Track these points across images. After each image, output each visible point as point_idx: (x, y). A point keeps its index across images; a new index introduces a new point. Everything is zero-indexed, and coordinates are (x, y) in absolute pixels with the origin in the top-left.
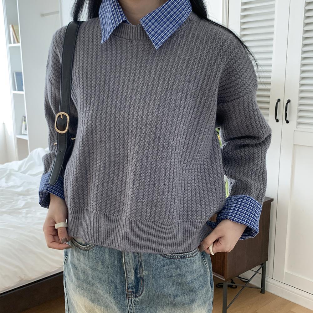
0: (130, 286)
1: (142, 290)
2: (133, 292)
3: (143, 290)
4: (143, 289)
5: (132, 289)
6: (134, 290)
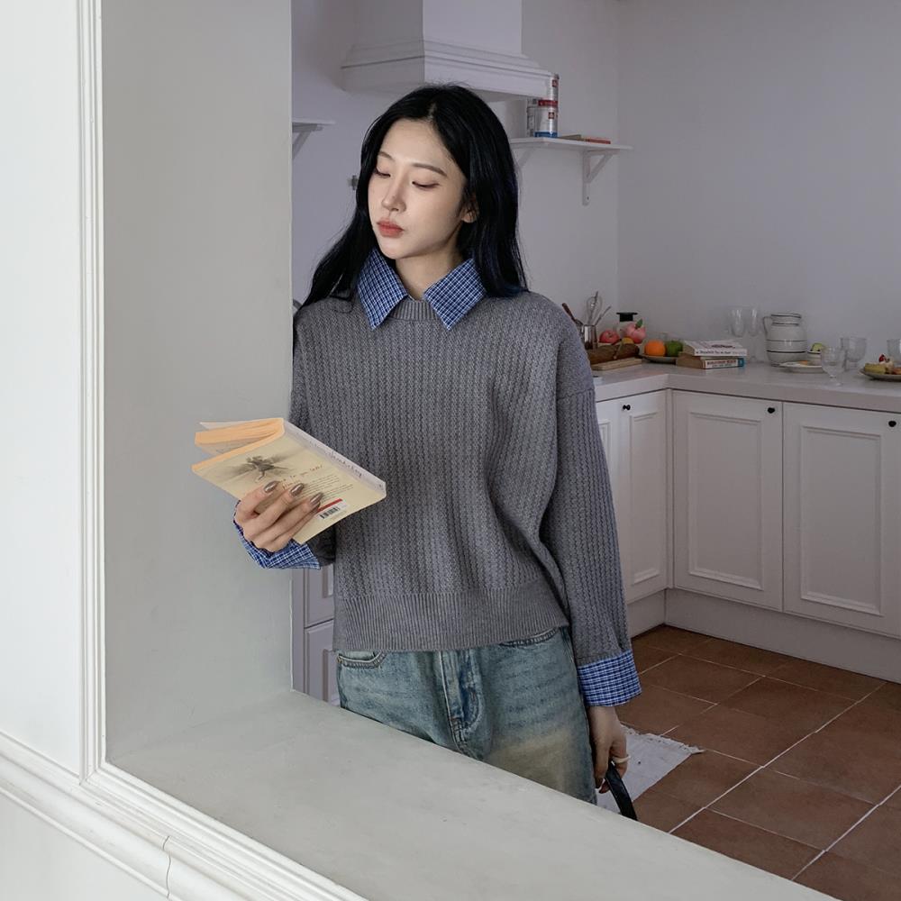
0: (455, 708)
1: (475, 710)
2: (460, 719)
3: (478, 711)
4: (478, 708)
5: (459, 713)
6: (462, 714)
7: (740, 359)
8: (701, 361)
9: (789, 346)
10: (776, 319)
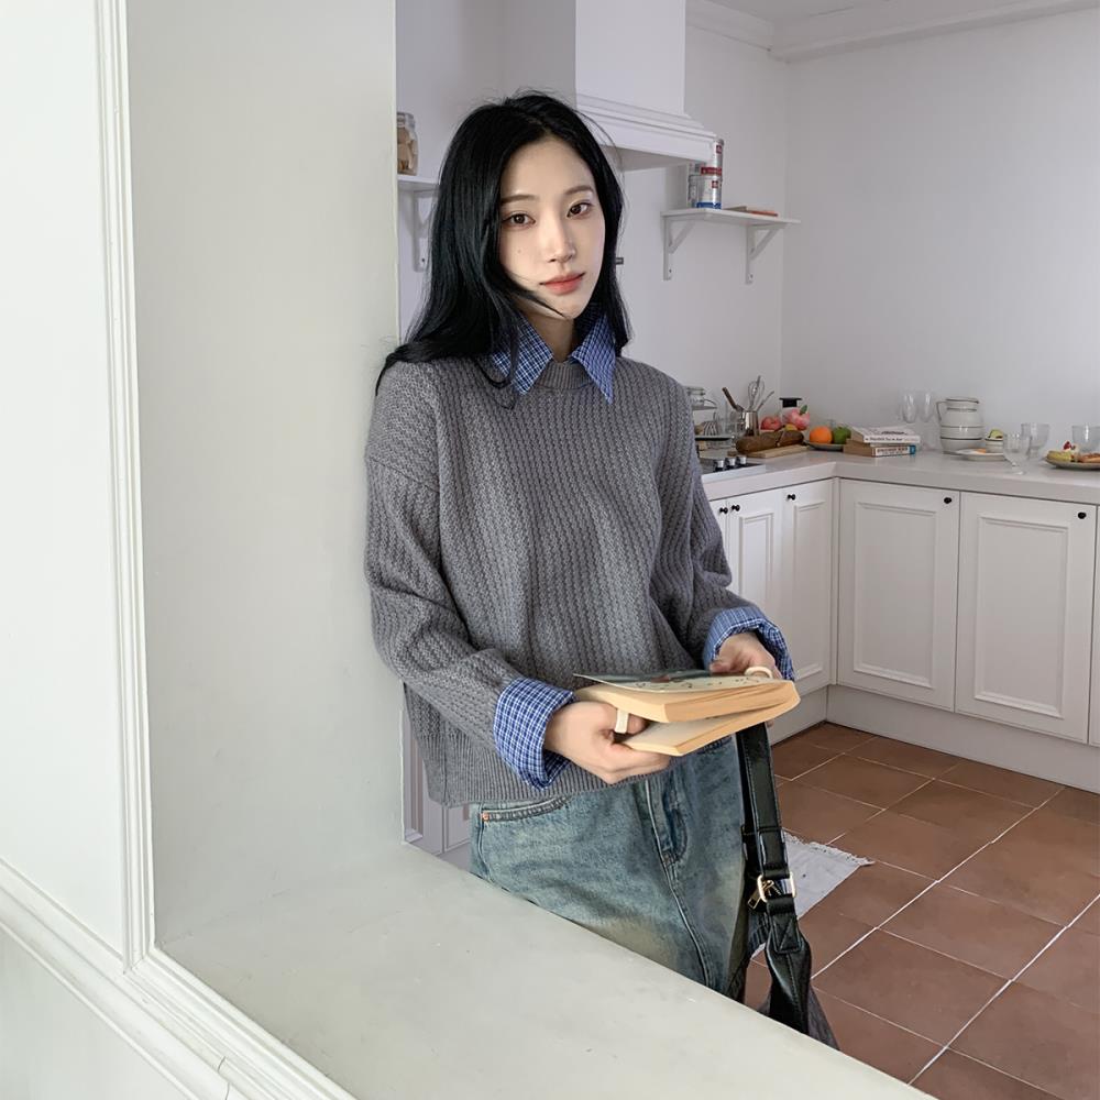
1: (683, 836)
2: (671, 850)
6: (672, 845)
7: (913, 446)
8: (871, 448)
9: (964, 432)
10: (951, 404)
